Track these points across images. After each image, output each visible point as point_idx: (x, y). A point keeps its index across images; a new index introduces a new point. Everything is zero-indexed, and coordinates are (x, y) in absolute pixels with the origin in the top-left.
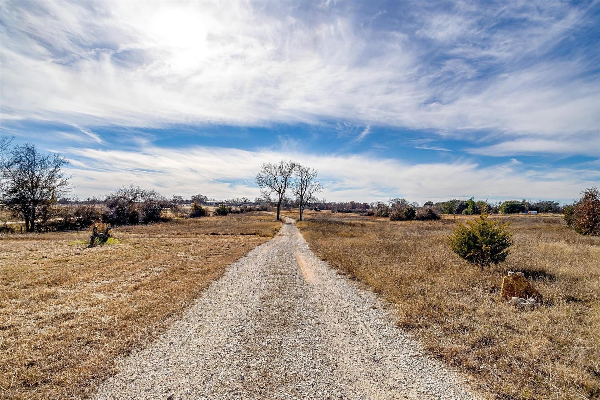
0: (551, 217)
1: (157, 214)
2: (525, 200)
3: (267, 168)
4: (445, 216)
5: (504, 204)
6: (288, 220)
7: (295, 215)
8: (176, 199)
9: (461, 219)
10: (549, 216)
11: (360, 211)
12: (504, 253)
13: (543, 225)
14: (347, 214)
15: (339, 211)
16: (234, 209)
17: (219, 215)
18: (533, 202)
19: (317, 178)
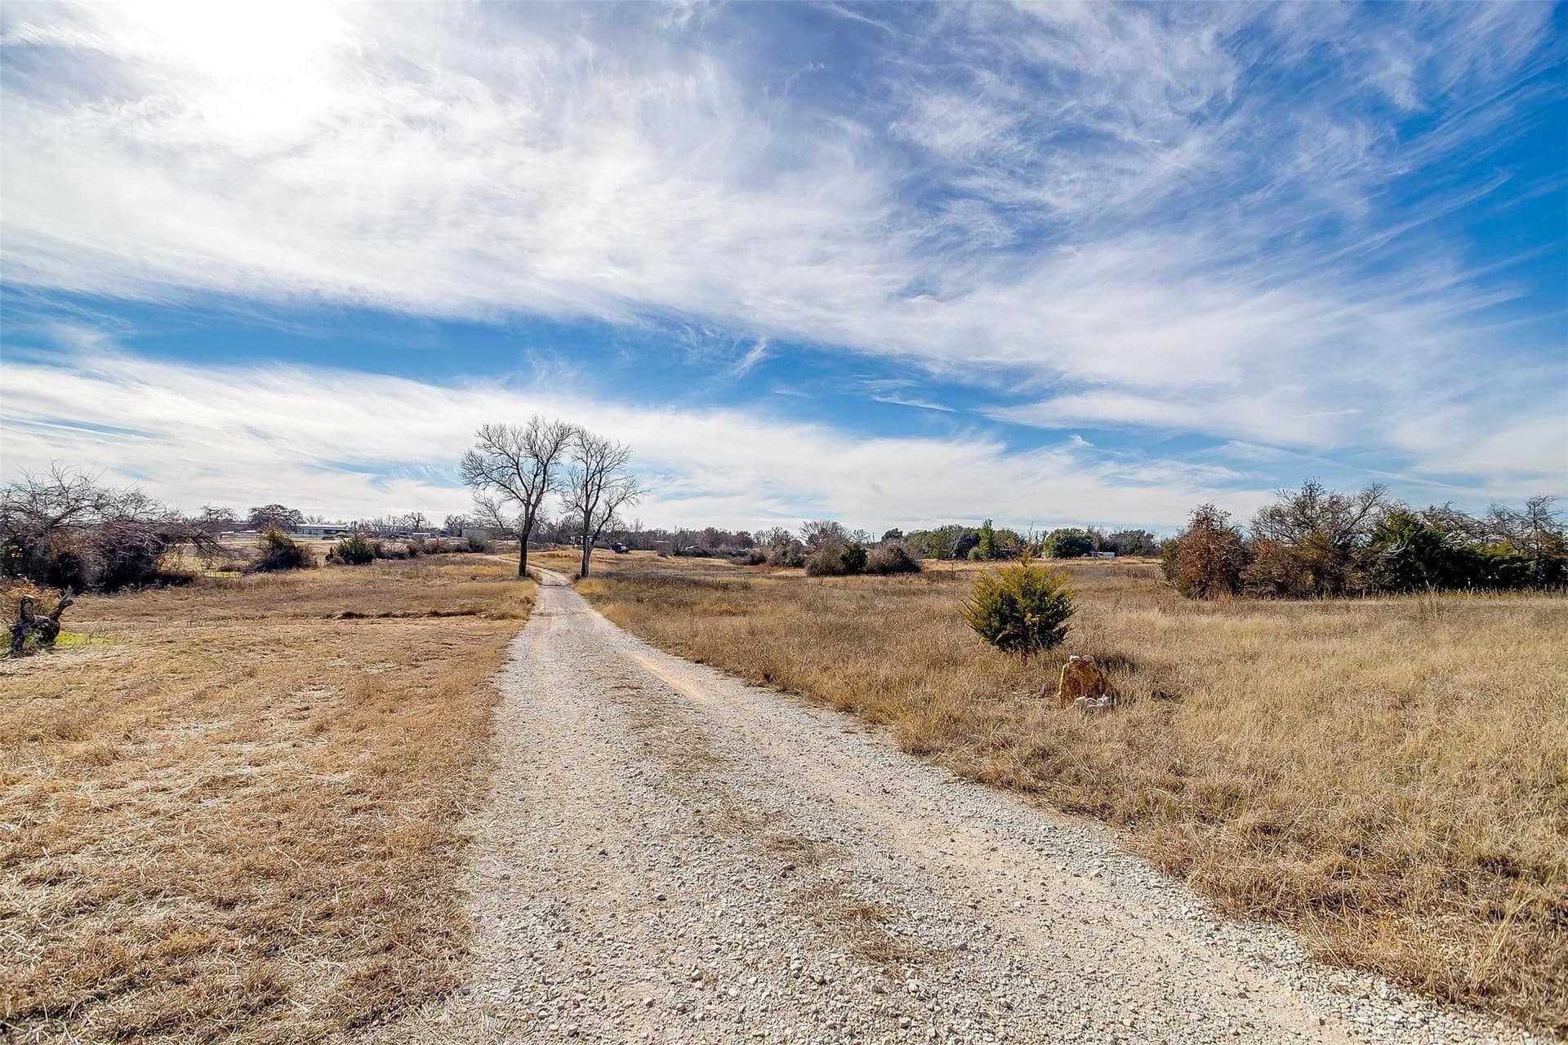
0: (1139, 565)
1: (149, 561)
2: (1093, 527)
3: (492, 437)
4: (932, 563)
5: (1052, 536)
6: (547, 576)
7: (565, 564)
8: (214, 516)
9: (966, 571)
10: (1135, 561)
11: (731, 554)
12: (1060, 630)
13: (1125, 582)
14: (699, 560)
15: (678, 554)
16: (388, 546)
17: (347, 563)
18: (1107, 532)
19: (628, 465)
